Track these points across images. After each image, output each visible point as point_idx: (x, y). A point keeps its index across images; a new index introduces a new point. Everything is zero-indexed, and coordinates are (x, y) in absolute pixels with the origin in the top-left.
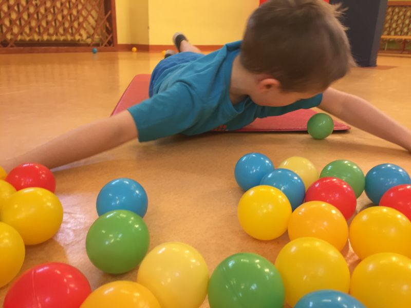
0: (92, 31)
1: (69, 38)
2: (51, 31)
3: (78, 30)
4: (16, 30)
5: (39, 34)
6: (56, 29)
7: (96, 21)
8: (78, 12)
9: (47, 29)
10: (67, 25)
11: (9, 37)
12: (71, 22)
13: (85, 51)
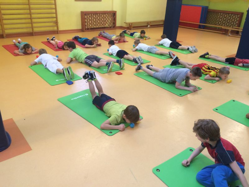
0: (109, 24)
1: (103, 26)
2: (99, 25)
3: (106, 24)
4: (91, 25)
5: (96, 26)
6: (100, 24)
7: (111, 21)
8: (106, 19)
9: (98, 25)
10: (103, 23)
11: (89, 27)
12: (104, 22)
13: (107, 30)
